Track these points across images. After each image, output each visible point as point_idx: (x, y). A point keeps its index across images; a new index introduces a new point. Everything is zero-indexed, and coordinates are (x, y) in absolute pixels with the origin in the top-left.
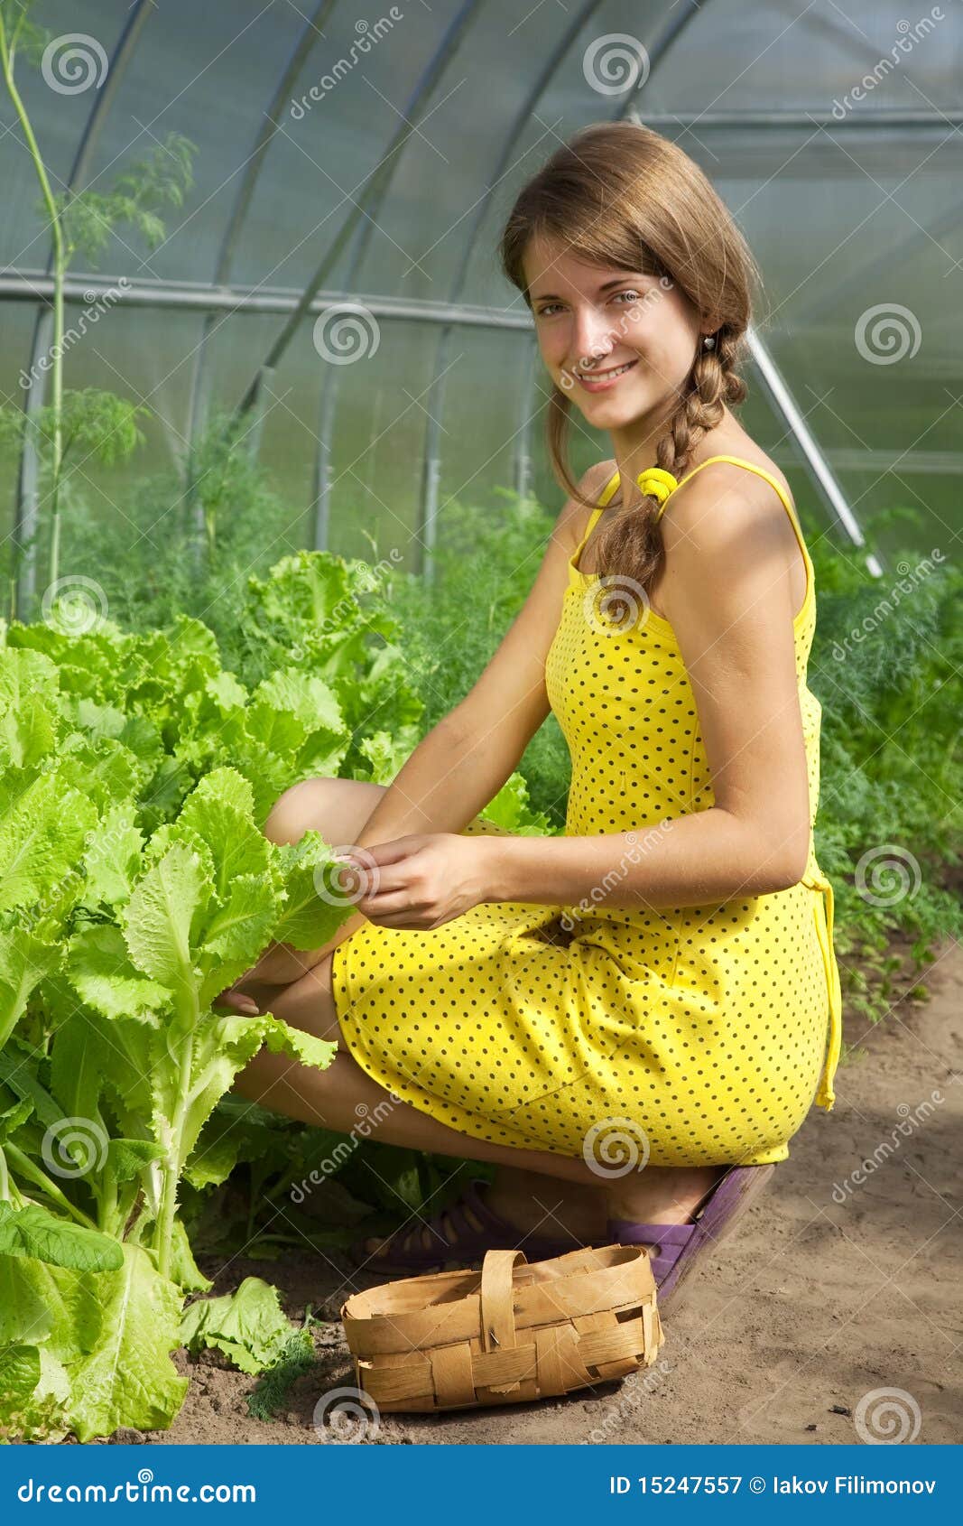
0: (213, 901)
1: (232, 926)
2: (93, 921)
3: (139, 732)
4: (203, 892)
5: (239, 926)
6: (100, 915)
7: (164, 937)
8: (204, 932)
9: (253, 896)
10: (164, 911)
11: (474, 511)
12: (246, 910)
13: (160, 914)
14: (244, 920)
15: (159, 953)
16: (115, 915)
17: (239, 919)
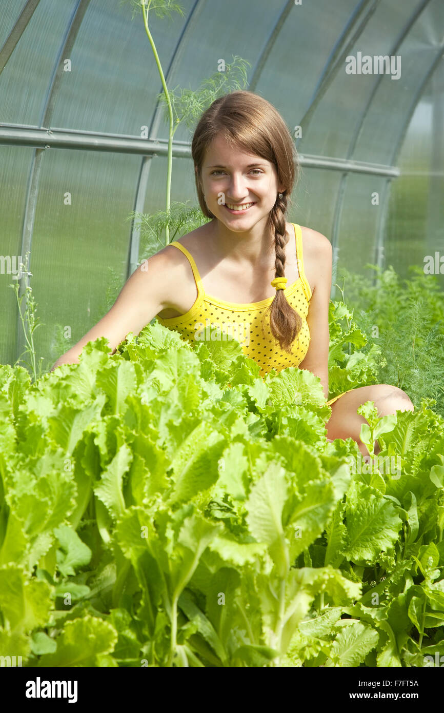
0: (295, 497)
1: (309, 512)
2: (222, 510)
3: (233, 398)
4: (290, 491)
5: (313, 511)
6: (226, 507)
7: (269, 521)
8: (289, 517)
9: (321, 492)
10: (268, 505)
11: (357, 277)
12: (317, 501)
13: (266, 507)
14: (317, 508)
15: (264, 530)
16: (233, 507)
17: (312, 507)
